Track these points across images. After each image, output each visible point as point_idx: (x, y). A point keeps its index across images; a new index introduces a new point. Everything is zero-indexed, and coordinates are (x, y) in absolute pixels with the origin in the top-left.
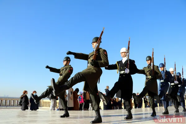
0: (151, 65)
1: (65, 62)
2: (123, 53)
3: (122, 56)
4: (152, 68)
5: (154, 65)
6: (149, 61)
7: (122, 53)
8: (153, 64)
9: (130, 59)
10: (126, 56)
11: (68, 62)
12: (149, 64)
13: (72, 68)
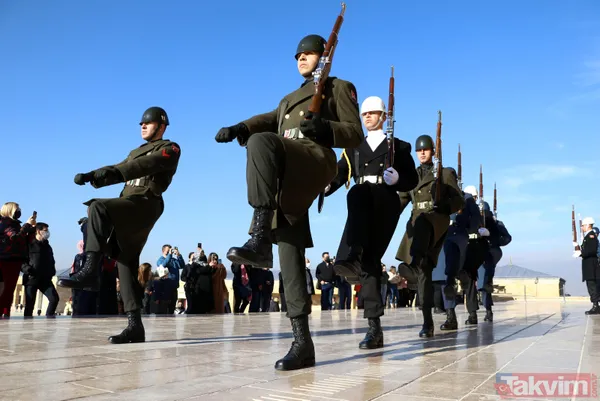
0: (432, 164)
1: (150, 127)
2: (374, 117)
3: (369, 125)
4: (435, 175)
5: (441, 168)
6: (427, 153)
7: (371, 113)
8: (440, 163)
9: (397, 140)
10: (381, 127)
11: (159, 127)
12: (425, 160)
13: (178, 147)
